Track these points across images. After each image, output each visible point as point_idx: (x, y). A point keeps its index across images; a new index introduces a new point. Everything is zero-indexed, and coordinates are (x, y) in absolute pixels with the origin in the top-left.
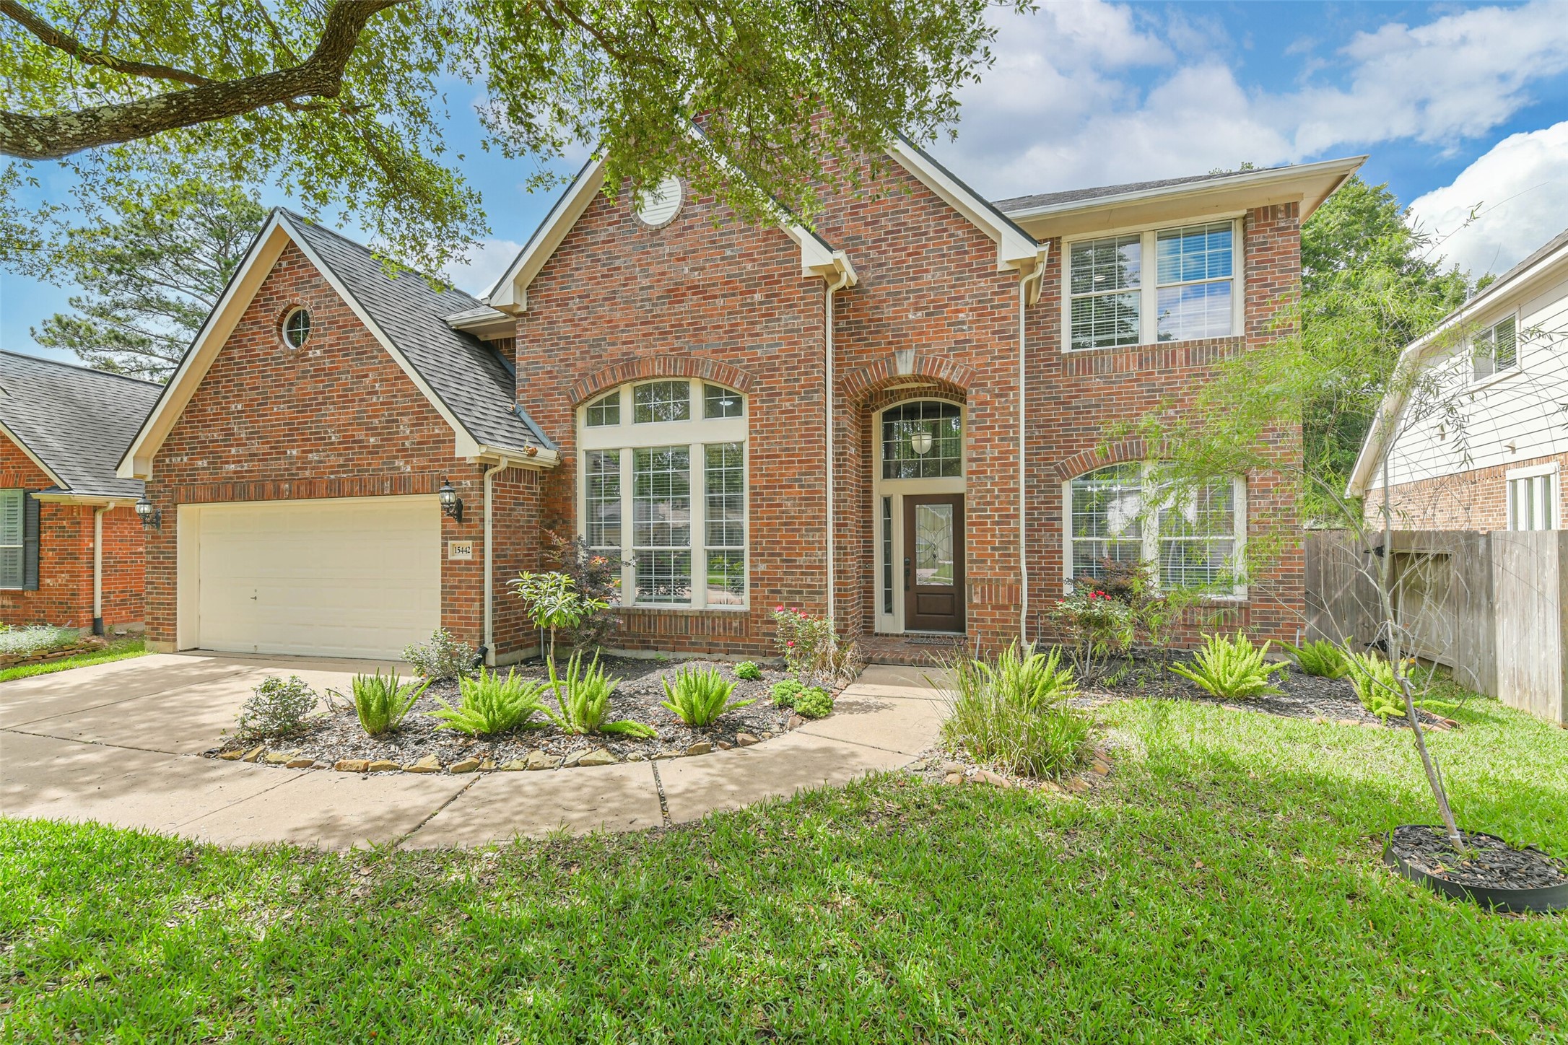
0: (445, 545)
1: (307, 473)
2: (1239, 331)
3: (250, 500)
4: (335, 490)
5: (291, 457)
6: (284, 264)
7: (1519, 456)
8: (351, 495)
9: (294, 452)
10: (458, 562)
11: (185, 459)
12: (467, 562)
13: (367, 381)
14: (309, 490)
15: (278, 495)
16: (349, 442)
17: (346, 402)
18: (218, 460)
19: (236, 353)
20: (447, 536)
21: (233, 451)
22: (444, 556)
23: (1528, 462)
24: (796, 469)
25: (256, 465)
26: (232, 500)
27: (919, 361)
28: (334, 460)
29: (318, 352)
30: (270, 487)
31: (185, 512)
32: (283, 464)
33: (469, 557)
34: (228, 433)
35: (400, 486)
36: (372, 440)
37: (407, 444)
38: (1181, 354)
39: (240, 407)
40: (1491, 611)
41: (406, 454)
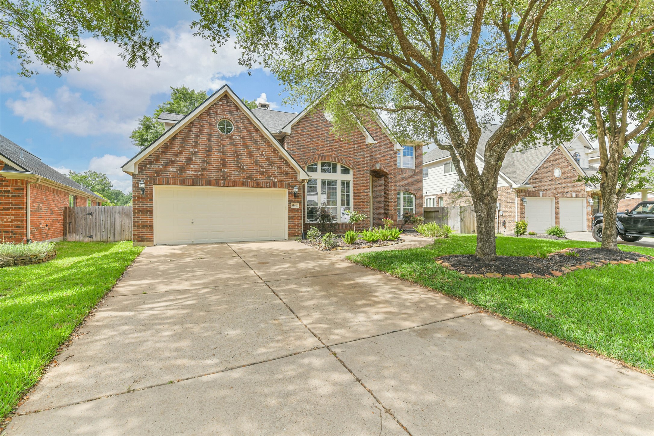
0: (289, 204)
1: (232, 178)
2: (414, 168)
3: (202, 185)
4: (246, 185)
5: (224, 172)
6: (220, 103)
7: (428, 194)
8: (253, 187)
9: (226, 170)
10: (295, 209)
11: (161, 167)
12: (297, 209)
13: (260, 150)
14: (234, 184)
15: (218, 184)
16: (251, 170)
17: (250, 156)
18: (182, 168)
19: (193, 129)
20: (290, 201)
21: (192, 166)
22: (289, 207)
23: (430, 195)
24: (364, 189)
25: (205, 173)
26: (193, 185)
27: (381, 166)
28: (244, 174)
29: (238, 137)
30: (213, 182)
31: (156, 188)
32: (220, 174)
33: (298, 207)
34: (189, 159)
35: (273, 185)
36: (261, 170)
37: (276, 172)
38: (407, 170)
39: (196, 150)
40: (447, 219)
41: (276, 176)
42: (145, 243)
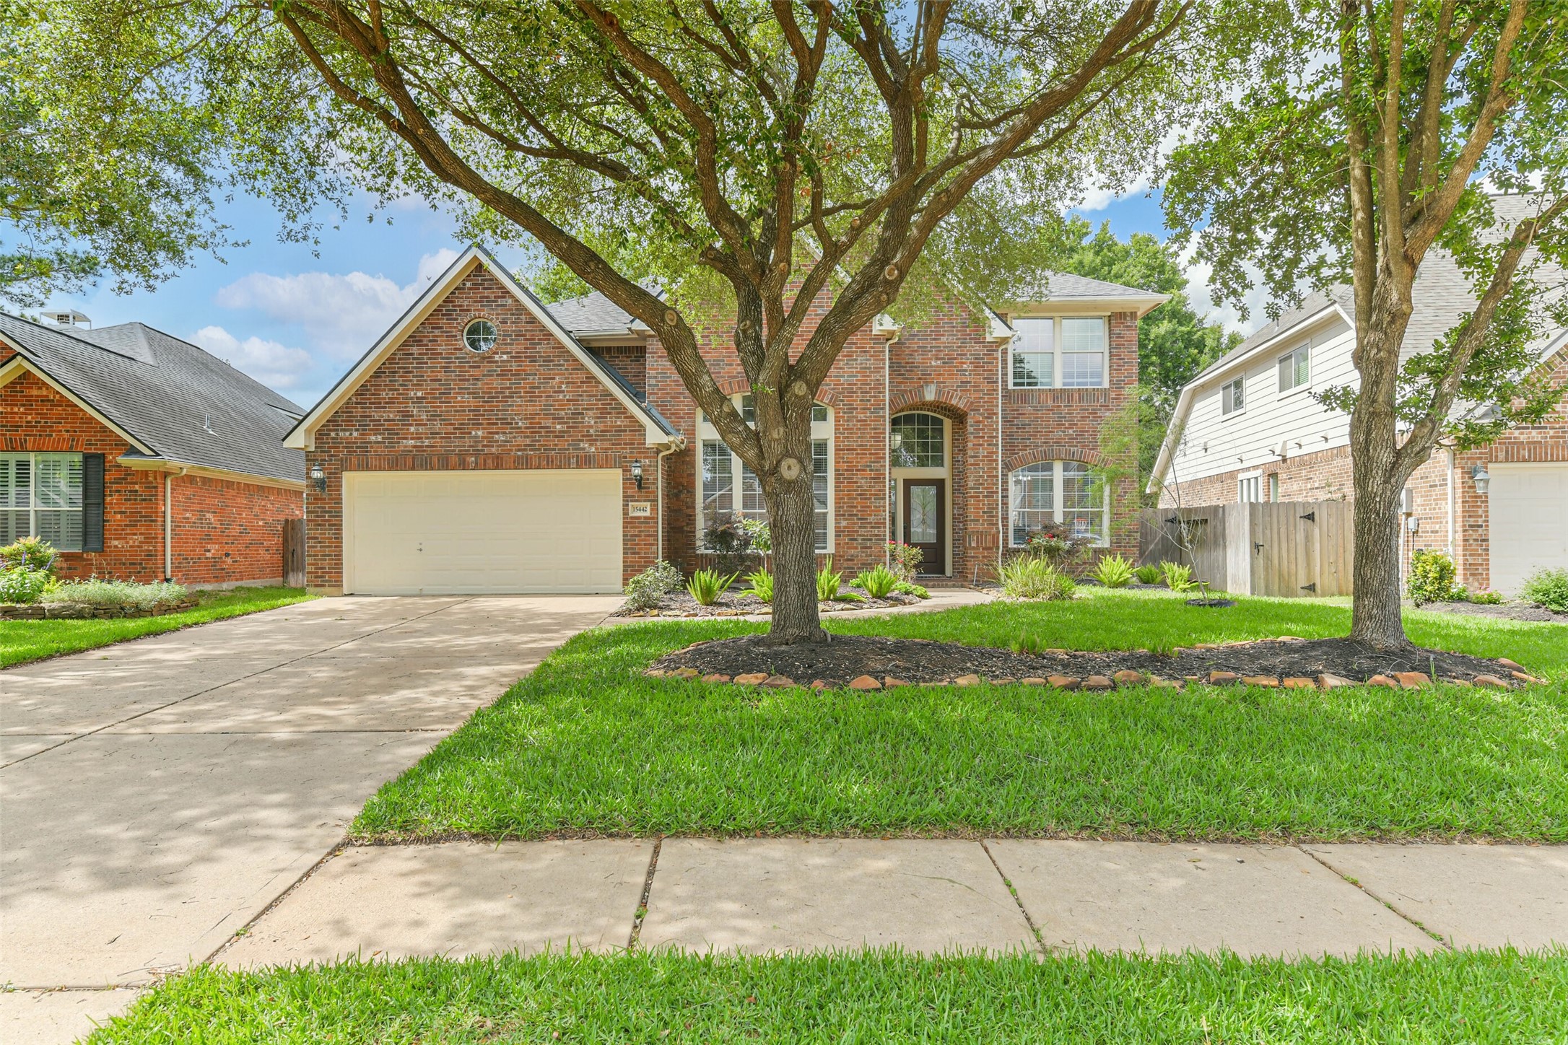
0: (626, 505)
1: (494, 450)
2: (1106, 385)
3: (432, 469)
4: (523, 463)
5: (476, 437)
6: (468, 284)
7: (1245, 465)
8: (538, 468)
9: (480, 433)
10: (638, 518)
11: (355, 434)
12: (646, 518)
13: (554, 382)
14: (498, 463)
15: (463, 466)
16: (534, 428)
17: (532, 396)
18: (393, 435)
19: (415, 350)
20: (627, 499)
21: (412, 429)
22: (625, 513)
23: (1248, 469)
25: (438, 442)
26: (413, 469)
27: (939, 392)
28: (520, 440)
29: (505, 357)
30: (454, 460)
31: (347, 477)
32: (468, 442)
33: (648, 514)
34: (406, 415)
35: (585, 462)
36: (558, 427)
37: (592, 431)
38: (1076, 396)
39: (419, 394)
40: (1225, 547)
41: (591, 439)
42: (327, 589)
